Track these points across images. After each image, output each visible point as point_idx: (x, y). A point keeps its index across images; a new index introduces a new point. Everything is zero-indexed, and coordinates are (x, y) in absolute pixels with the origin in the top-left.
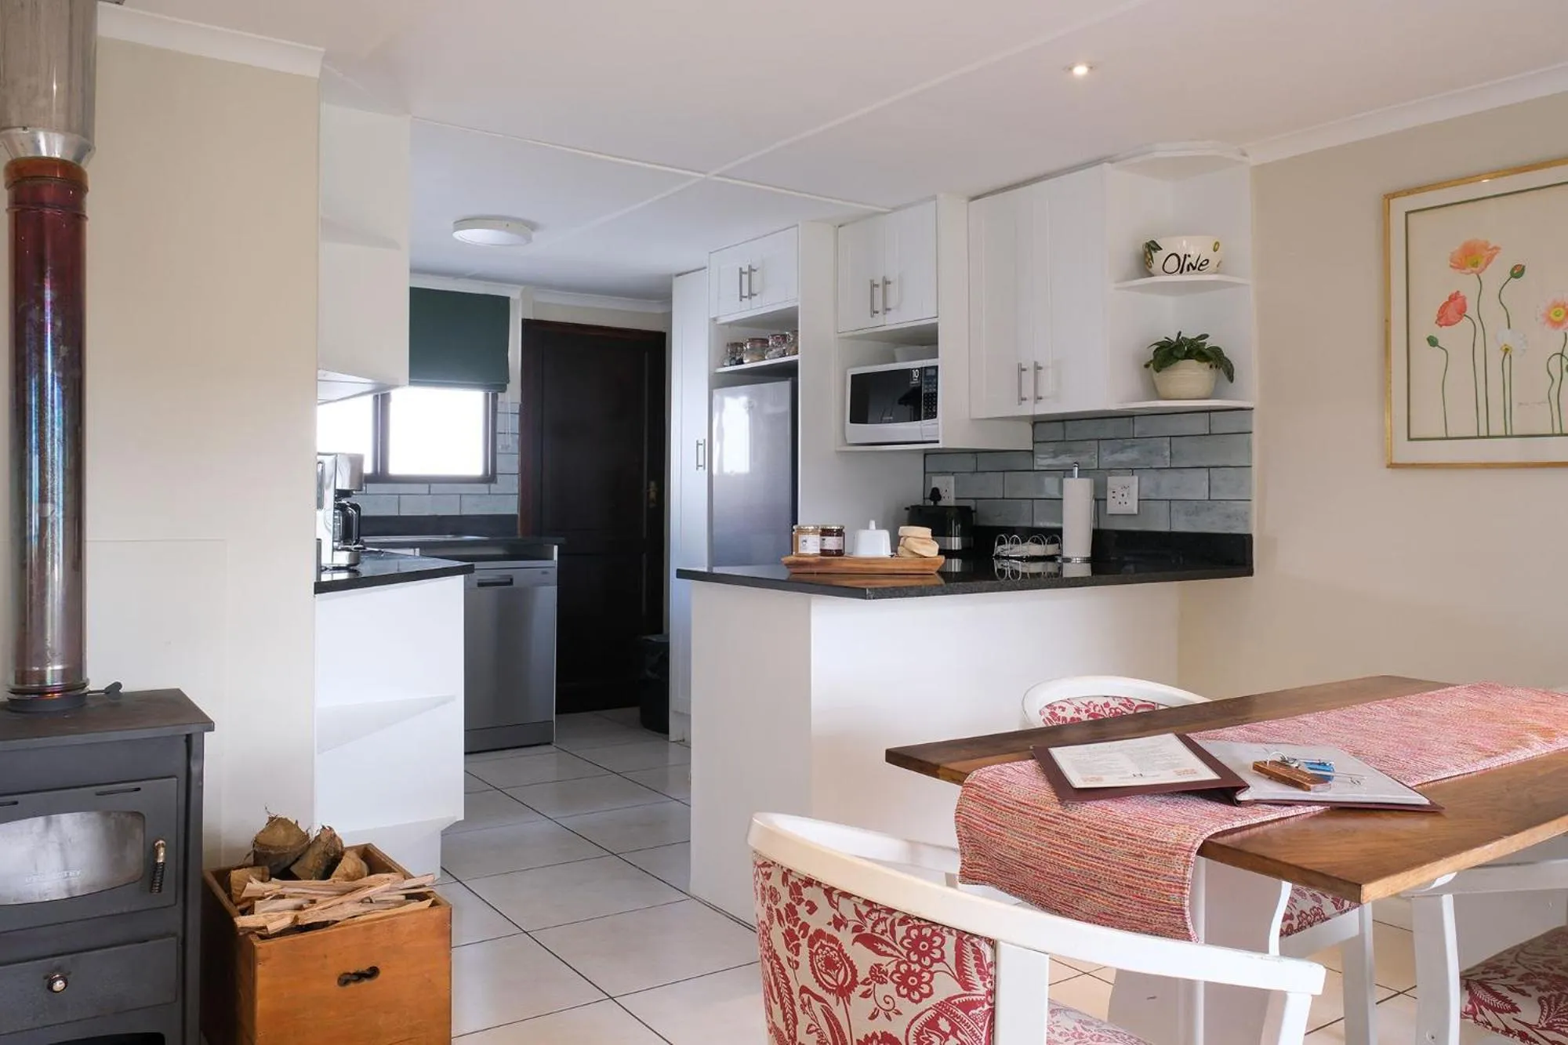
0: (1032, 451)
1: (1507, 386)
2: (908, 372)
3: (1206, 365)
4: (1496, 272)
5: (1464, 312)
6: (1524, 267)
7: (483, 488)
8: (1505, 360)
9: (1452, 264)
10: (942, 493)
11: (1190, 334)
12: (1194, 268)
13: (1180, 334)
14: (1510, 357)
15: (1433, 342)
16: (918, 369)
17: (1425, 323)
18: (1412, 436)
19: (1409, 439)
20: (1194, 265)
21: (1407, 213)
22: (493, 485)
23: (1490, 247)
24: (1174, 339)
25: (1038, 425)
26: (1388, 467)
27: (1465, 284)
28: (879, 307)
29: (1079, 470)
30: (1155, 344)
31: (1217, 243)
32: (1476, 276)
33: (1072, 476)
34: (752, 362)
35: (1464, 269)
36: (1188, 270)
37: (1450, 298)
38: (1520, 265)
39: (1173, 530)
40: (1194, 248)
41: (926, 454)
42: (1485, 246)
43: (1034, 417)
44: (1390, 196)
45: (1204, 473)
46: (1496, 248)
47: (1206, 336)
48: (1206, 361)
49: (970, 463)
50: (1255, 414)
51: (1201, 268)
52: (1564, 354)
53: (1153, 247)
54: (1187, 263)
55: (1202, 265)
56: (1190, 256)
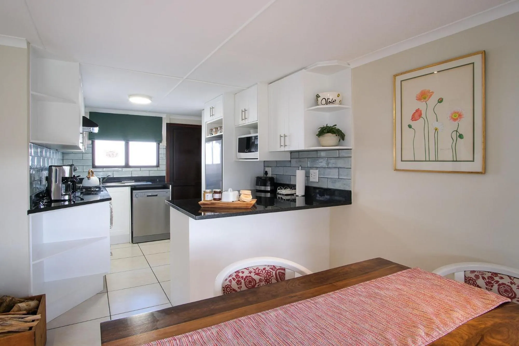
1: (436, 143)
2: (251, 137)
3: (334, 135)
4: (433, 101)
5: (421, 116)
6: (443, 99)
7: (156, 169)
8: (436, 133)
9: (417, 99)
10: (268, 173)
11: (330, 125)
12: (331, 103)
13: (327, 124)
14: (437, 132)
15: (410, 126)
16: (254, 136)
17: (407, 120)
19: (402, 161)
20: (331, 102)
21: (401, 81)
22: (158, 168)
23: (431, 92)
24: (325, 126)
26: (394, 170)
27: (421, 106)
28: (244, 118)
30: (320, 128)
31: (339, 94)
32: (425, 102)
34: (215, 134)
35: (421, 100)
36: (329, 103)
37: (416, 110)
38: (441, 98)
39: (328, 187)
40: (331, 96)
42: (429, 92)
44: (395, 76)
45: (337, 170)
46: (433, 92)
47: (336, 125)
50: (353, 151)
51: (333, 103)
52: (458, 131)
54: (328, 101)
55: (333, 102)
56: (329, 99)
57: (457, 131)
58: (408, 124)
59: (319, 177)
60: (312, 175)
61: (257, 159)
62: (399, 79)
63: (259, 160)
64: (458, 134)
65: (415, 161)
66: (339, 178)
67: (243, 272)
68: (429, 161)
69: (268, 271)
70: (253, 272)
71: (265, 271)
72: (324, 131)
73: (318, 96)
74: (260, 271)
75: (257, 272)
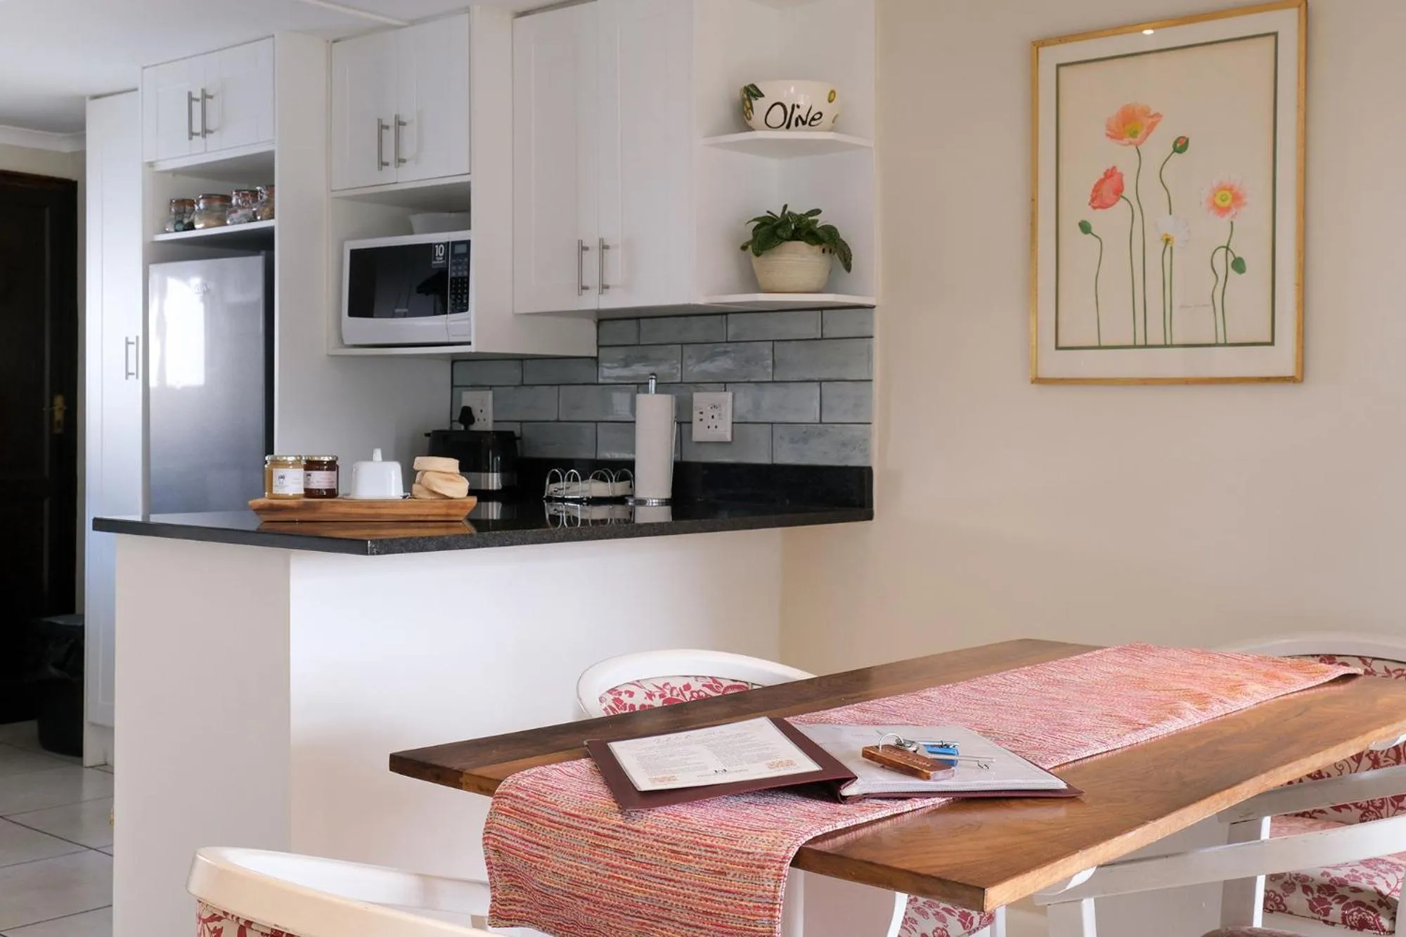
0: (596, 359)
1: (1167, 285)
2: (429, 248)
3: (817, 249)
4: (1158, 144)
5: (1122, 191)
6: (1187, 141)
8: (1166, 252)
9: (1109, 132)
10: (476, 413)
11: (799, 208)
12: (804, 123)
13: (785, 207)
14: (1171, 248)
15: (1085, 228)
16: (444, 244)
17: (1078, 206)
18: (1062, 344)
19: (1057, 348)
20: (804, 119)
21: (1058, 67)
23: (1152, 114)
24: (779, 215)
25: (606, 325)
26: (1032, 382)
27: (1122, 157)
28: (389, 157)
29: (657, 384)
30: (755, 220)
31: (833, 92)
32: (1134, 148)
33: (647, 391)
34: (207, 227)
35: (1122, 138)
36: (797, 124)
37: (1105, 174)
38: (1183, 137)
39: (775, 462)
40: (804, 96)
41: (455, 360)
42: (1145, 112)
43: (598, 312)
44: (1039, 44)
45: (814, 389)
46: (1158, 115)
47: (818, 212)
48: (817, 243)
49: (514, 372)
50: (876, 312)
51: (813, 123)
52: (1230, 247)
54: (795, 116)
55: (813, 119)
56: (798, 107)
57: (1227, 248)
58: (1079, 221)
59: (733, 423)
60: (702, 416)
61: (469, 343)
62: (1050, 57)
63: (473, 351)
64: (1231, 259)
65: (1100, 347)
66: (821, 423)
67: (631, 694)
68: (1146, 346)
69: (698, 692)
70: (657, 694)
71: (692, 693)
72: (780, 232)
73: (752, 92)
74: (675, 693)
75: (668, 695)
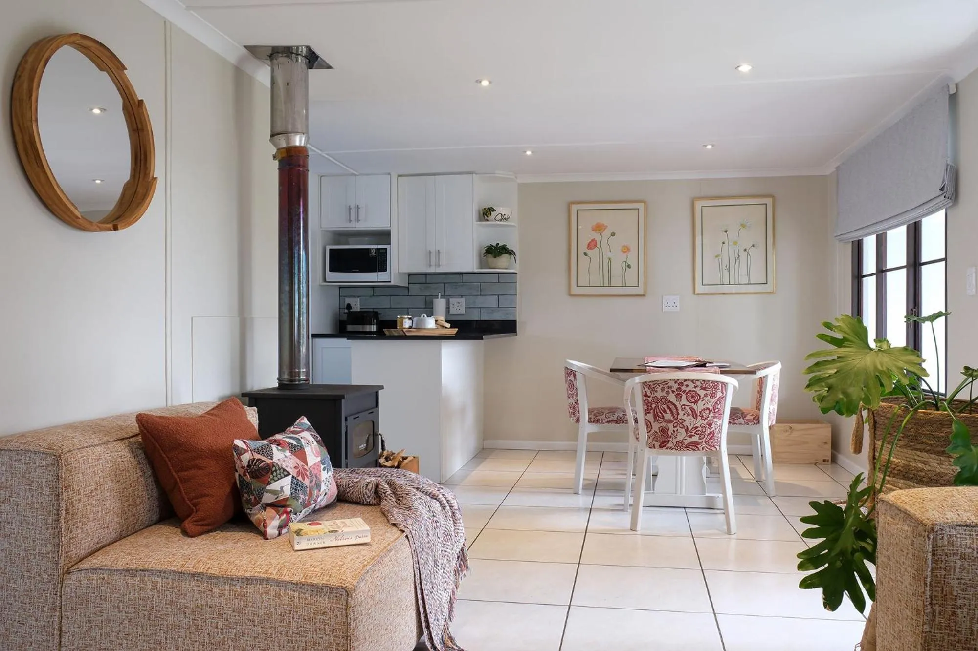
0: (408, 288)
2: (368, 249)
4: (607, 233)
5: (596, 245)
6: (615, 233)
8: (609, 262)
9: (594, 229)
10: (352, 306)
14: (611, 261)
15: (586, 254)
16: (375, 249)
17: (583, 248)
18: (578, 285)
19: (577, 286)
21: (577, 210)
23: (605, 226)
25: (411, 276)
26: (568, 296)
27: (596, 236)
28: (353, 218)
32: (600, 234)
35: (596, 231)
36: (504, 220)
37: (592, 240)
39: (481, 319)
40: (508, 212)
41: (340, 287)
42: (603, 225)
43: (409, 273)
44: (572, 203)
46: (607, 226)
47: (508, 245)
49: (370, 292)
50: (518, 276)
51: (508, 220)
53: (491, 210)
54: (504, 217)
56: (505, 215)
57: (626, 262)
58: (584, 252)
59: (466, 308)
61: (390, 283)
62: (574, 208)
64: (627, 265)
65: (590, 286)
68: (603, 286)
